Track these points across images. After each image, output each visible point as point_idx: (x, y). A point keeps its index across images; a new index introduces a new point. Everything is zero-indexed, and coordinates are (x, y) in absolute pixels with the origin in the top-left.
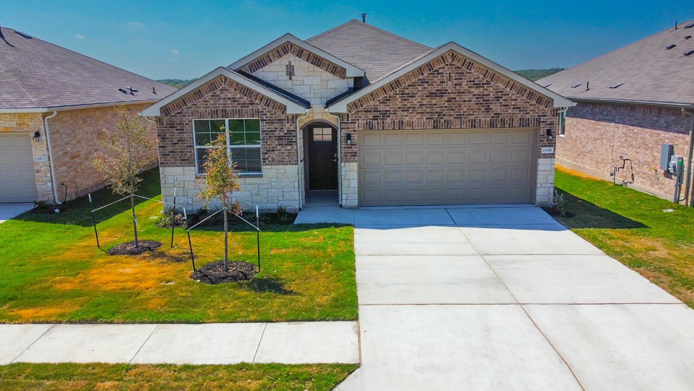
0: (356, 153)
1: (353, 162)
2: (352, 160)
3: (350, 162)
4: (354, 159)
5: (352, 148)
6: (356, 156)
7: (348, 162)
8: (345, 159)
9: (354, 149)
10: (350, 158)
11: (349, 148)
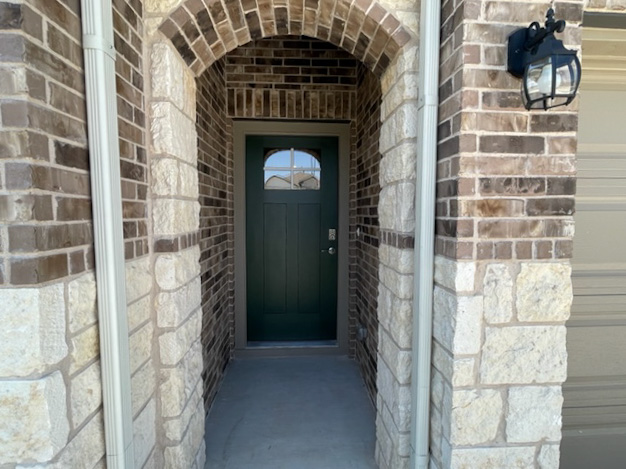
0: (569, 185)
1: (544, 254)
2: (534, 237)
3: (524, 253)
4: (554, 229)
5: (537, 145)
6: (567, 208)
7: (503, 253)
8: (485, 229)
9: (557, 159)
10: (524, 228)
11: (516, 144)
